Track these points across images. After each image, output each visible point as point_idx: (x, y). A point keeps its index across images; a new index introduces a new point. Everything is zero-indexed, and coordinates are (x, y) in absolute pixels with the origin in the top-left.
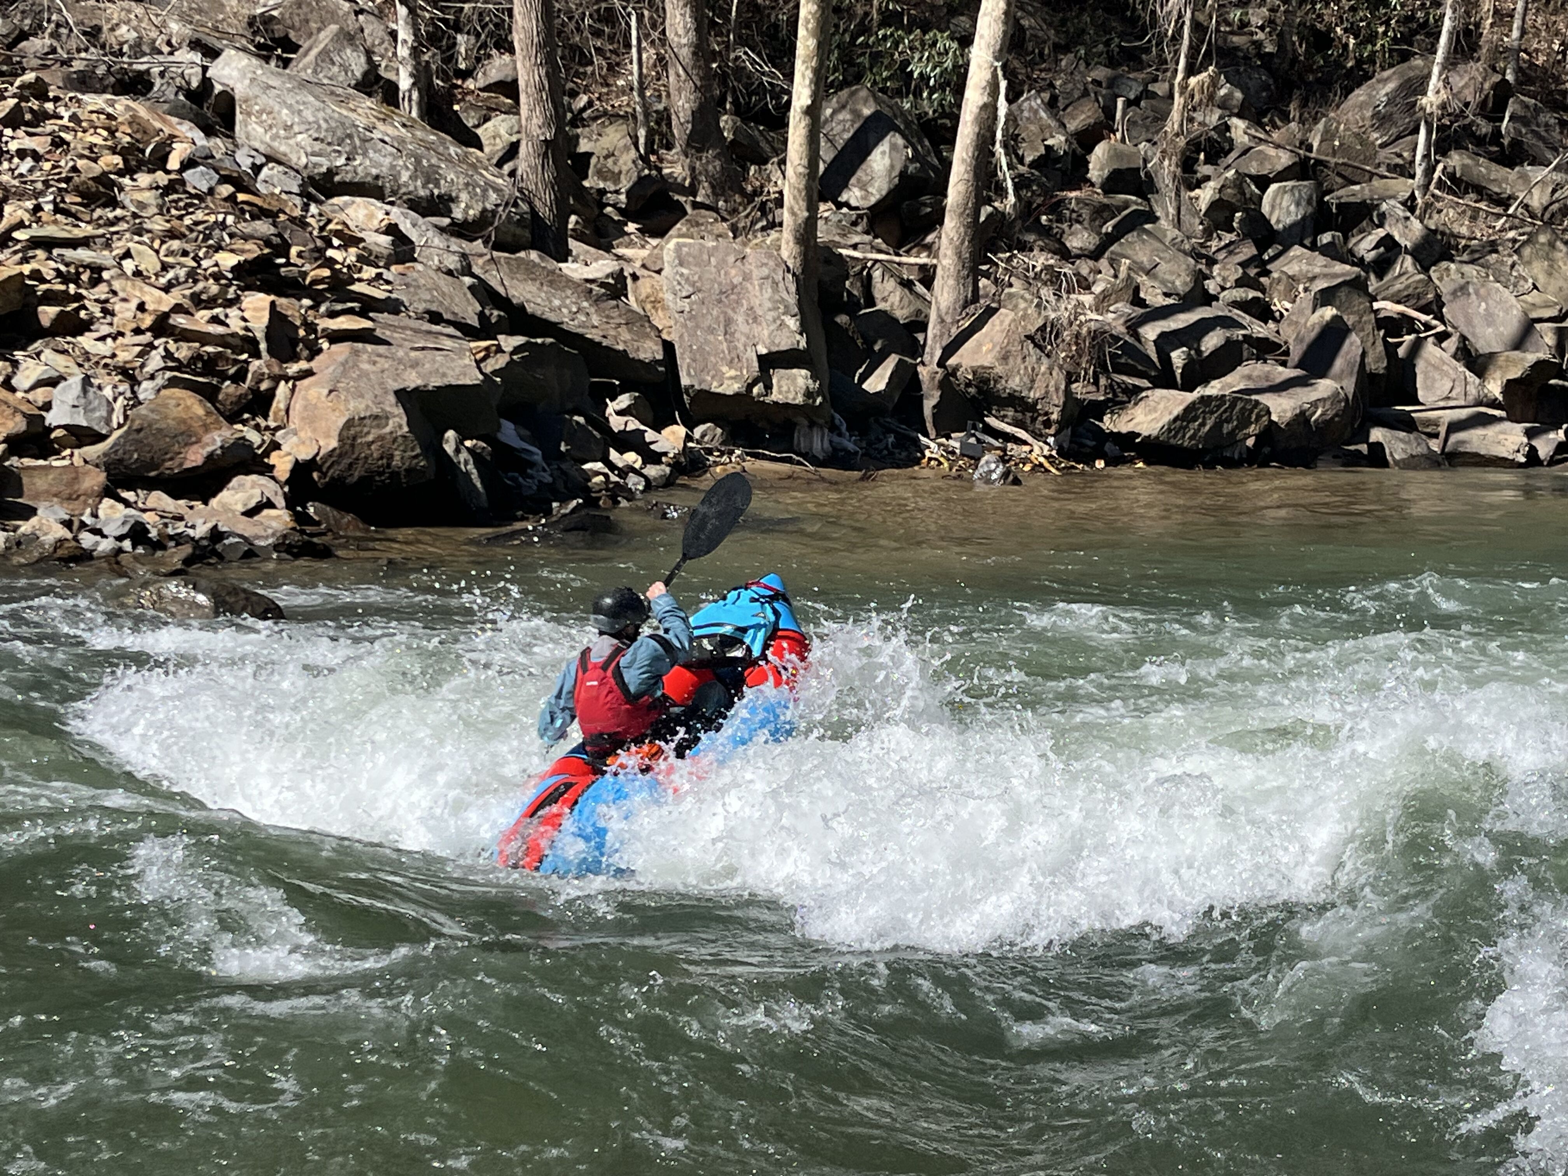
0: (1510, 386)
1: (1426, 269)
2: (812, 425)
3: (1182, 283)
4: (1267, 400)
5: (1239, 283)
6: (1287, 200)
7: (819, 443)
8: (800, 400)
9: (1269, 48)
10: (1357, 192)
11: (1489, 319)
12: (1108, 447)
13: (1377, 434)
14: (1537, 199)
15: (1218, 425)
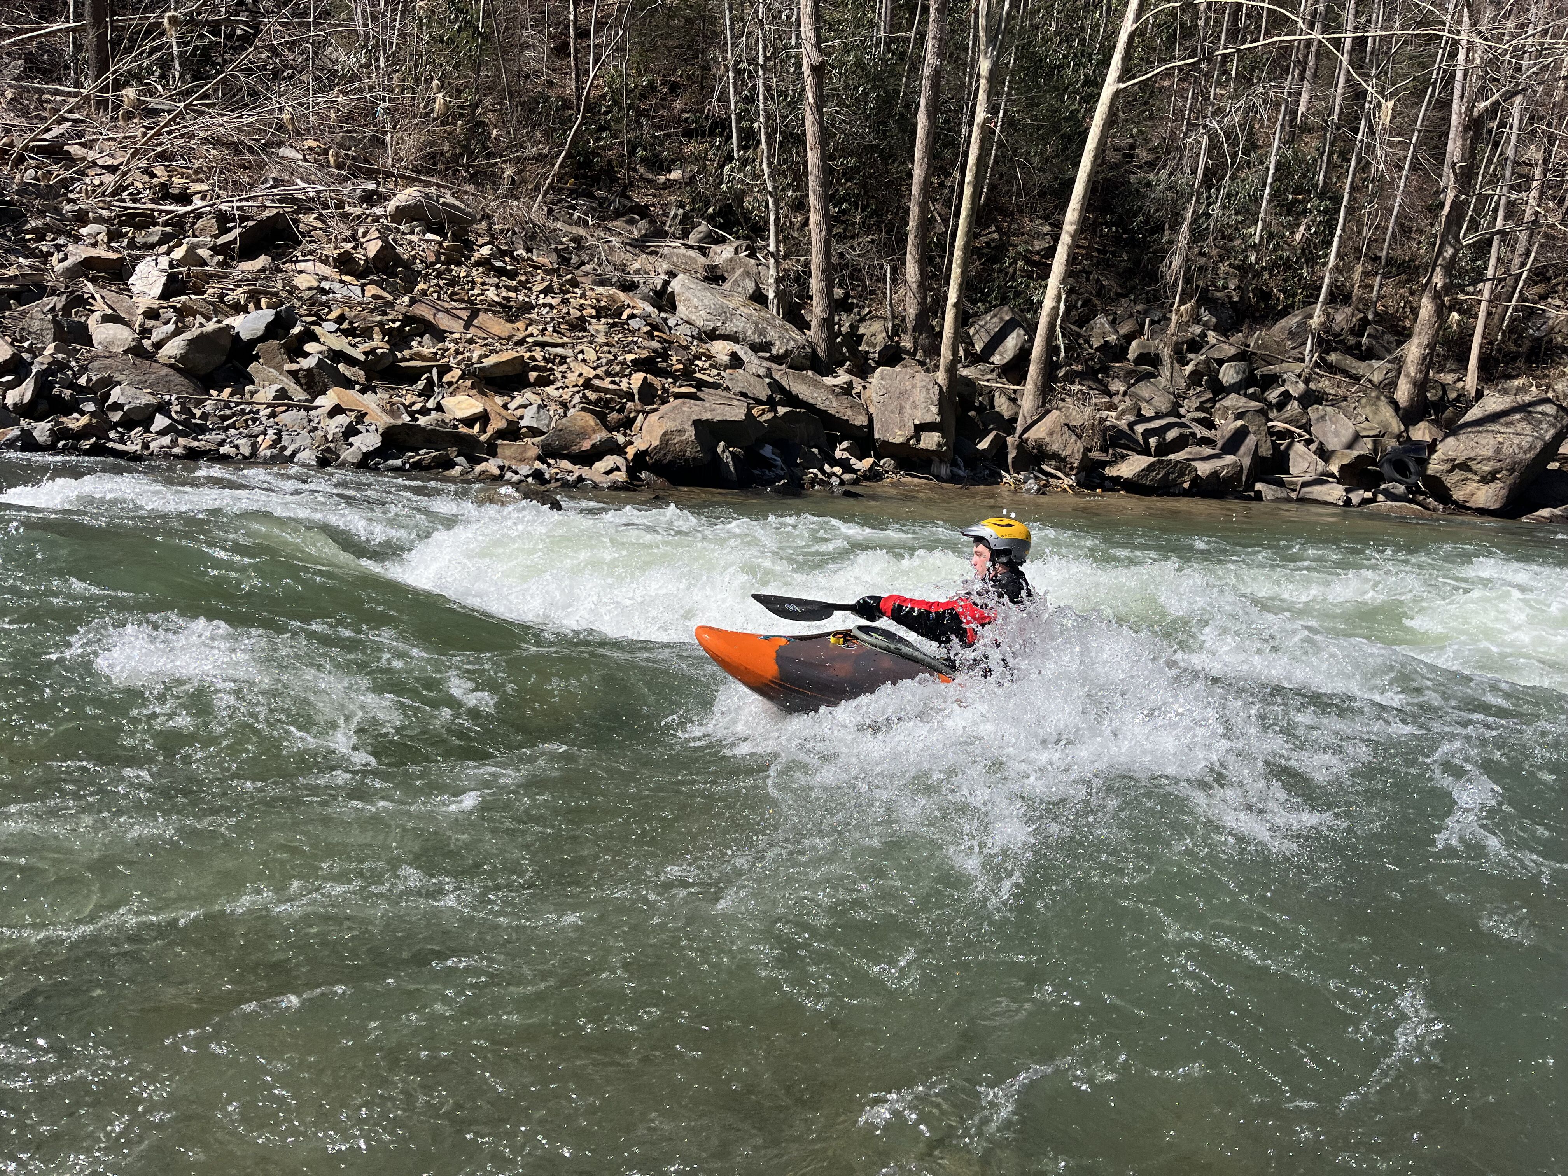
0: (1343, 468)
1: (1305, 408)
2: (941, 461)
3: (1164, 408)
4: (1198, 465)
5: (1197, 409)
6: (1232, 370)
7: (944, 470)
8: (934, 448)
9: (1236, 299)
10: (1273, 369)
11: (1336, 433)
12: (1107, 483)
13: (1259, 486)
14: (1376, 378)
15: (1167, 475)
